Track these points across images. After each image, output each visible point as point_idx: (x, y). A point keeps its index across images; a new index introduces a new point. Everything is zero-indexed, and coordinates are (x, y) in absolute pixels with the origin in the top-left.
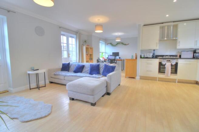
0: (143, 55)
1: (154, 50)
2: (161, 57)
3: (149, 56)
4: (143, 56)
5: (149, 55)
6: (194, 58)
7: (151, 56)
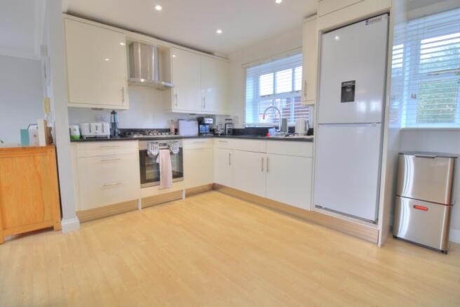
0: (77, 127)
1: (114, 113)
2: (141, 136)
3: (100, 133)
4: (77, 134)
5: (100, 129)
6: (200, 135)
7: (107, 133)
